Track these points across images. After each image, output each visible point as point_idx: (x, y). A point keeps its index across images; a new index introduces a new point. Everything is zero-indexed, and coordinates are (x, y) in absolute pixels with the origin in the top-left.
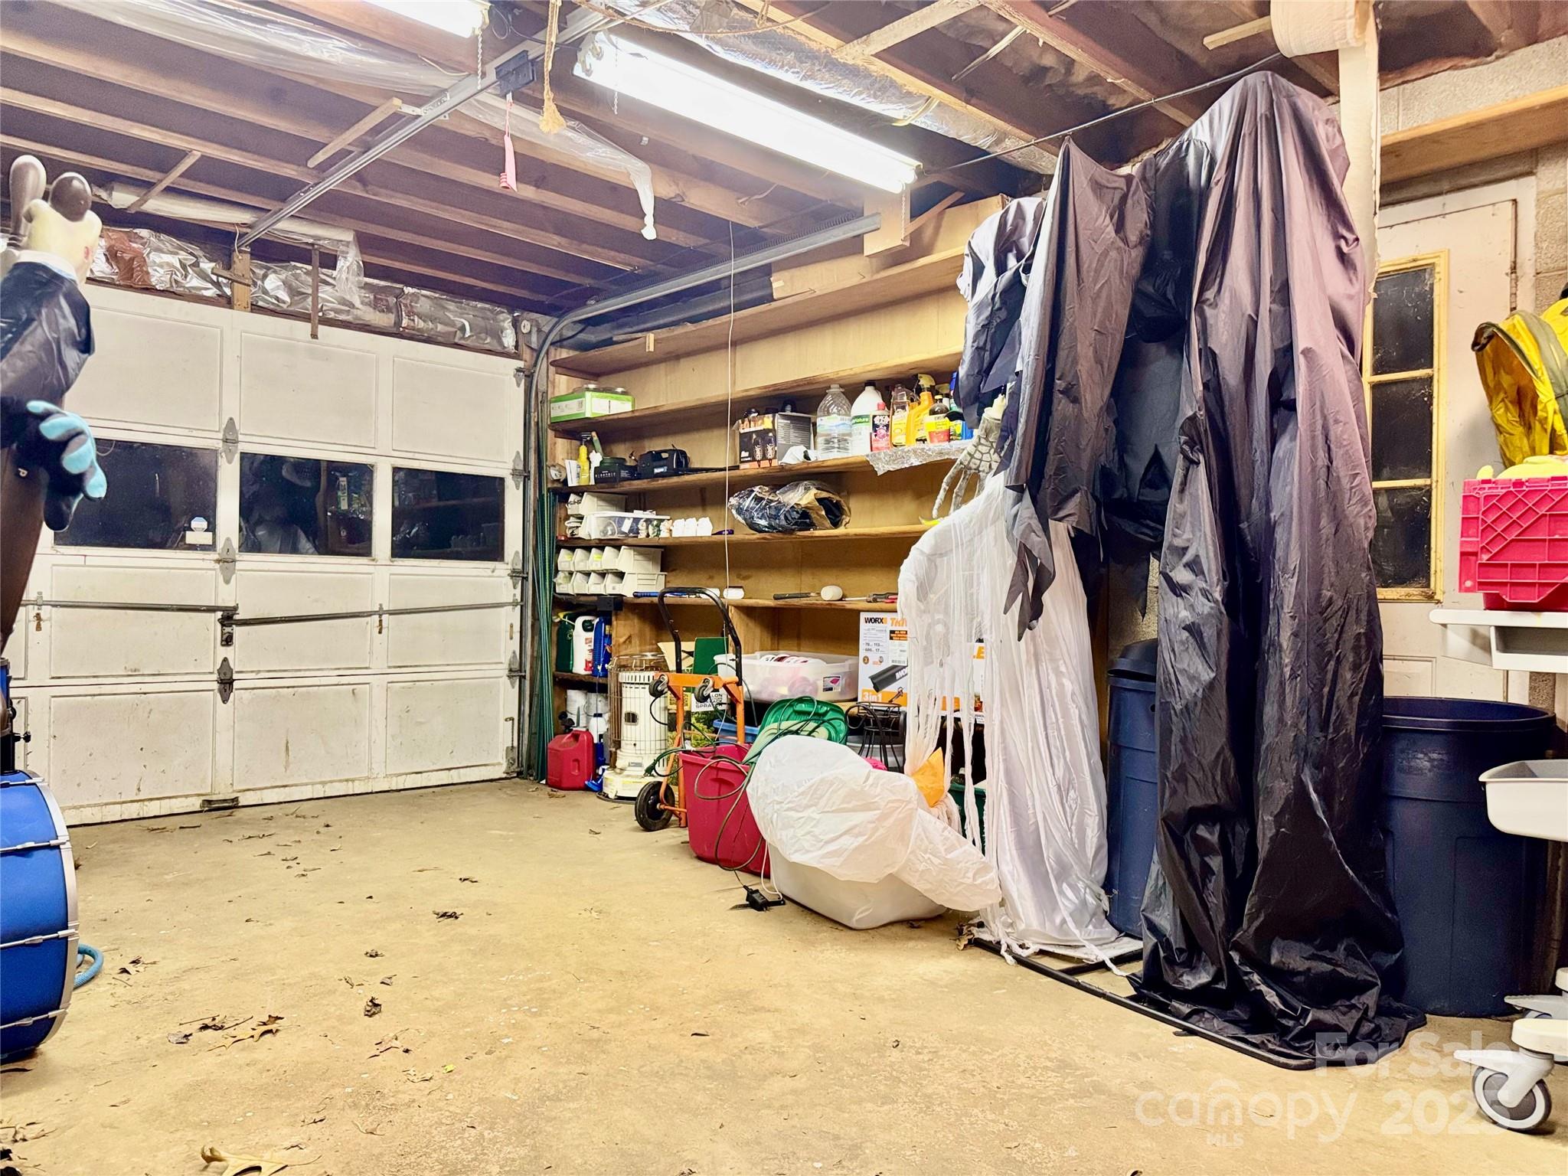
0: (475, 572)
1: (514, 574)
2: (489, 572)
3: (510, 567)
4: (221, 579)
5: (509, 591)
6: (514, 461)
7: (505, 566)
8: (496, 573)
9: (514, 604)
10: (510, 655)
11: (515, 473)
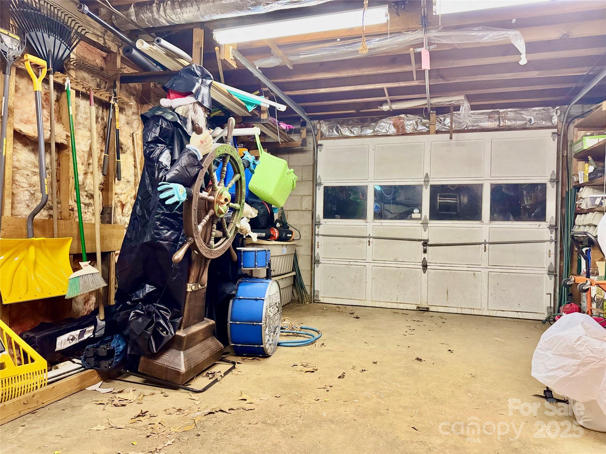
0: (530, 226)
1: (551, 227)
2: (537, 227)
3: (548, 224)
4: (423, 230)
5: (549, 235)
6: (551, 175)
7: (546, 224)
8: (541, 227)
9: (551, 241)
10: (549, 264)
11: (551, 181)
